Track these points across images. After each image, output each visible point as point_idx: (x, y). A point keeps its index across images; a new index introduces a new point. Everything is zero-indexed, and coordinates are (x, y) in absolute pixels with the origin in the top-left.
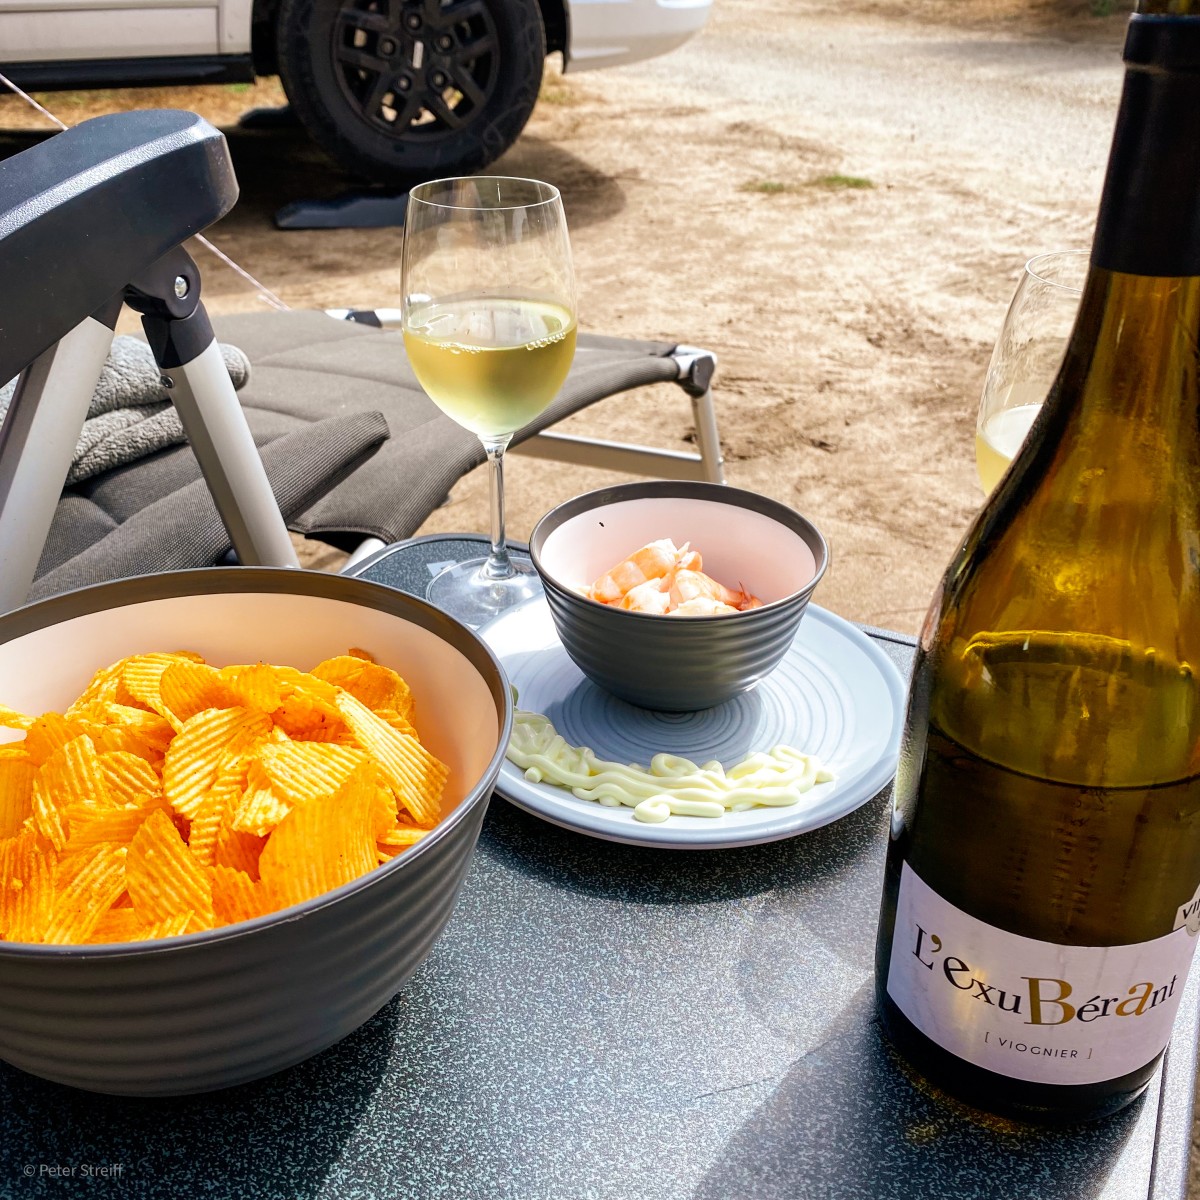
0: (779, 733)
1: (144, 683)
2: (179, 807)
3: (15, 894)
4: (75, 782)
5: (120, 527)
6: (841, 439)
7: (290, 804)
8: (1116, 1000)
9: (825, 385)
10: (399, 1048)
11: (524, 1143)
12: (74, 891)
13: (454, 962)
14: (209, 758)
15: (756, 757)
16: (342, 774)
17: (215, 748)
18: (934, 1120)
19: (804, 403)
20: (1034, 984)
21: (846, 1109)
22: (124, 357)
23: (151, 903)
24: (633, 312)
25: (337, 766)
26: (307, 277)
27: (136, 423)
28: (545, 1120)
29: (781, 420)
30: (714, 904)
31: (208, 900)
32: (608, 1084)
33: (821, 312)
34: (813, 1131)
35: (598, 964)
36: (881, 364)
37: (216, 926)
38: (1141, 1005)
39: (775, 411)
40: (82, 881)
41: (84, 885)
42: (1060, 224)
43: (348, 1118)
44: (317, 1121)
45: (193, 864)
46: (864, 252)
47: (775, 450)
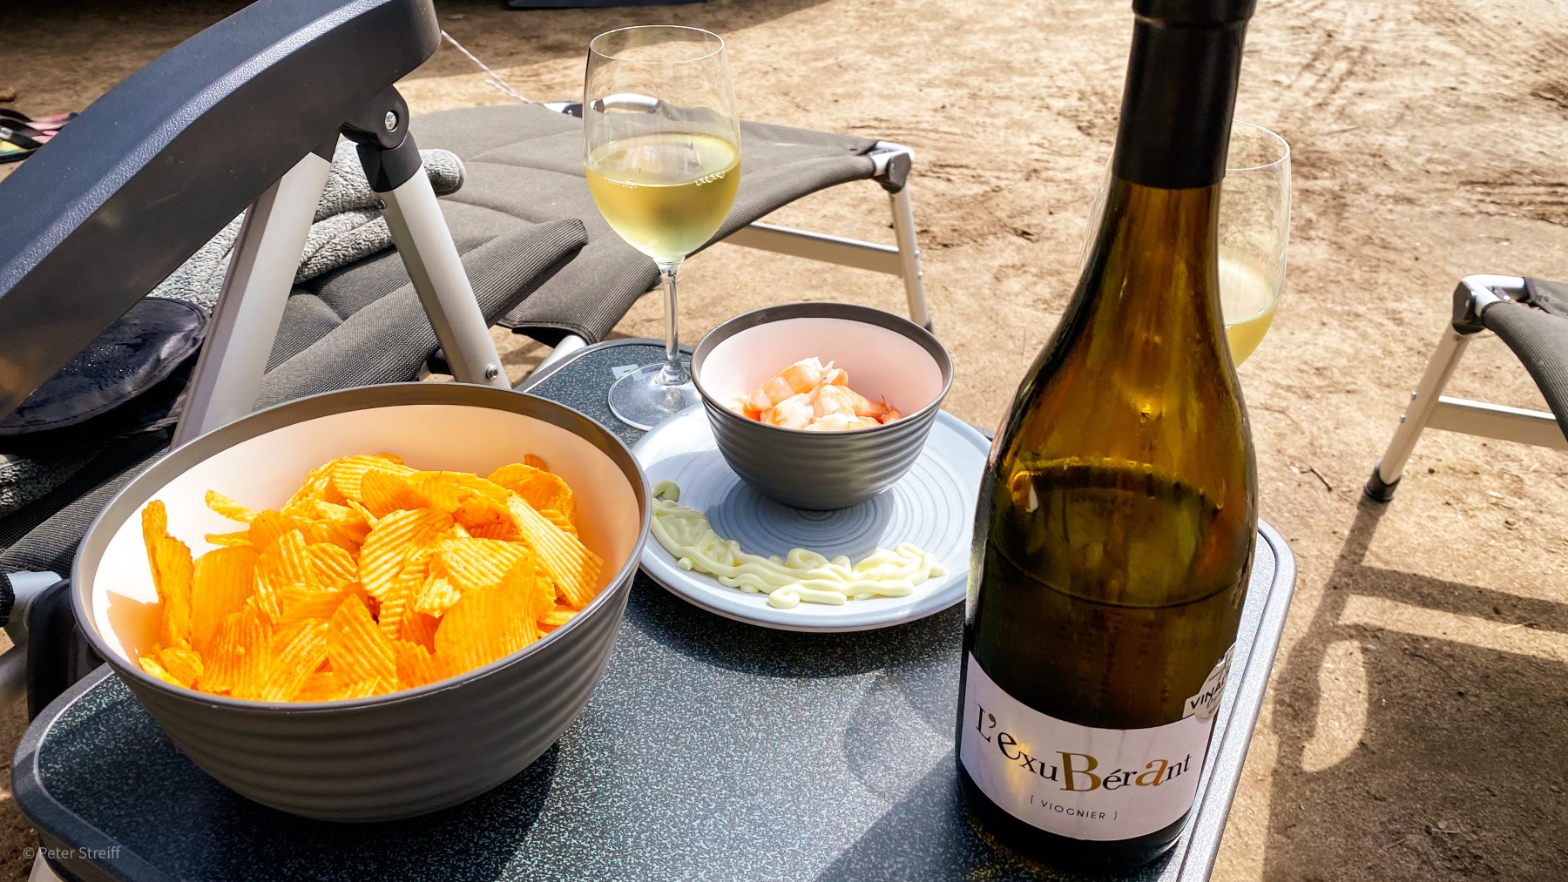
0: (906, 531)
1: (351, 481)
2: (371, 591)
3: (239, 658)
4: (289, 568)
5: (344, 323)
6: (1043, 228)
7: (462, 591)
8: (1135, 773)
9: (1032, 173)
10: (555, 790)
11: (651, 871)
12: (286, 657)
13: (607, 721)
14: (398, 550)
15: (880, 553)
16: (507, 566)
17: (403, 543)
18: (993, 866)
19: (1010, 191)
20: (1067, 758)
21: (920, 854)
22: (349, 163)
23: (347, 669)
24: (848, 96)
25: (503, 560)
26: (535, 58)
27: (361, 224)
28: (669, 854)
29: (986, 208)
30: (831, 679)
31: (393, 668)
32: (725, 826)
33: (1034, 98)
34: (890, 870)
35: (727, 727)
36: (1088, 153)
37: (399, 689)
38: (1158, 778)
39: (981, 199)
40: (293, 649)
41: (294, 652)
42: (1280, 9)
43: (509, 846)
44: (484, 847)
45: (381, 638)
46: (1081, 38)
47: (978, 239)
